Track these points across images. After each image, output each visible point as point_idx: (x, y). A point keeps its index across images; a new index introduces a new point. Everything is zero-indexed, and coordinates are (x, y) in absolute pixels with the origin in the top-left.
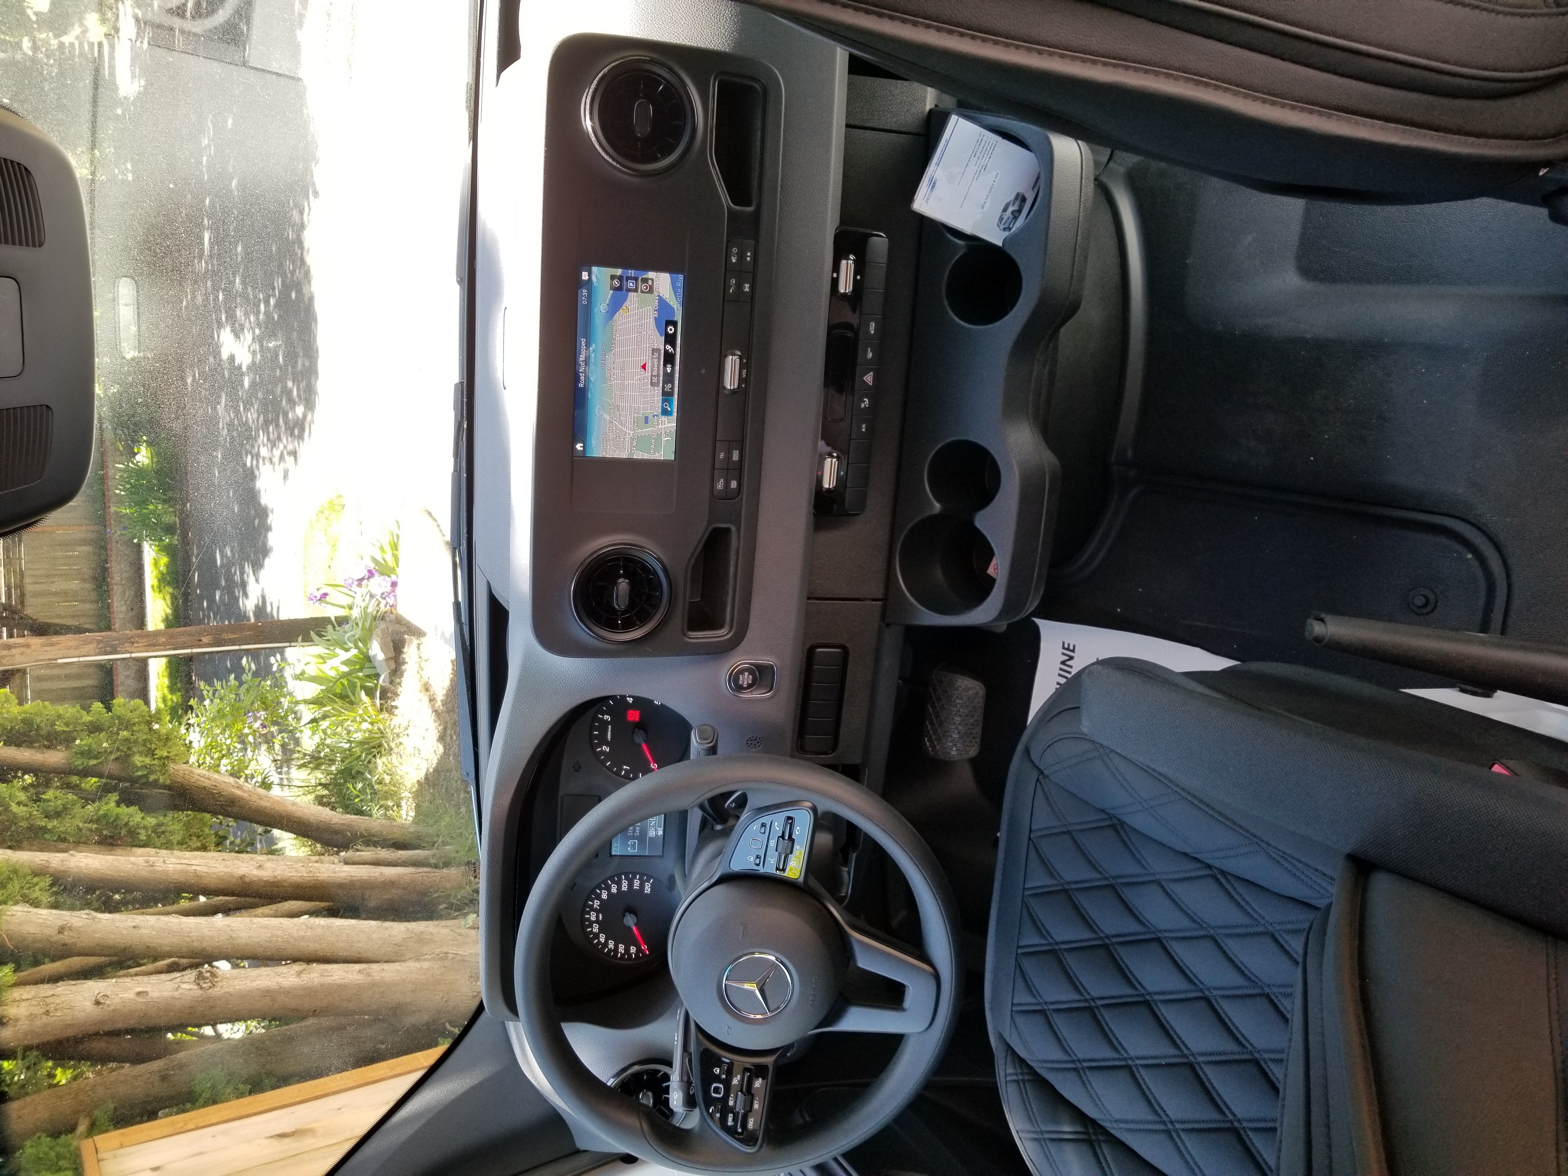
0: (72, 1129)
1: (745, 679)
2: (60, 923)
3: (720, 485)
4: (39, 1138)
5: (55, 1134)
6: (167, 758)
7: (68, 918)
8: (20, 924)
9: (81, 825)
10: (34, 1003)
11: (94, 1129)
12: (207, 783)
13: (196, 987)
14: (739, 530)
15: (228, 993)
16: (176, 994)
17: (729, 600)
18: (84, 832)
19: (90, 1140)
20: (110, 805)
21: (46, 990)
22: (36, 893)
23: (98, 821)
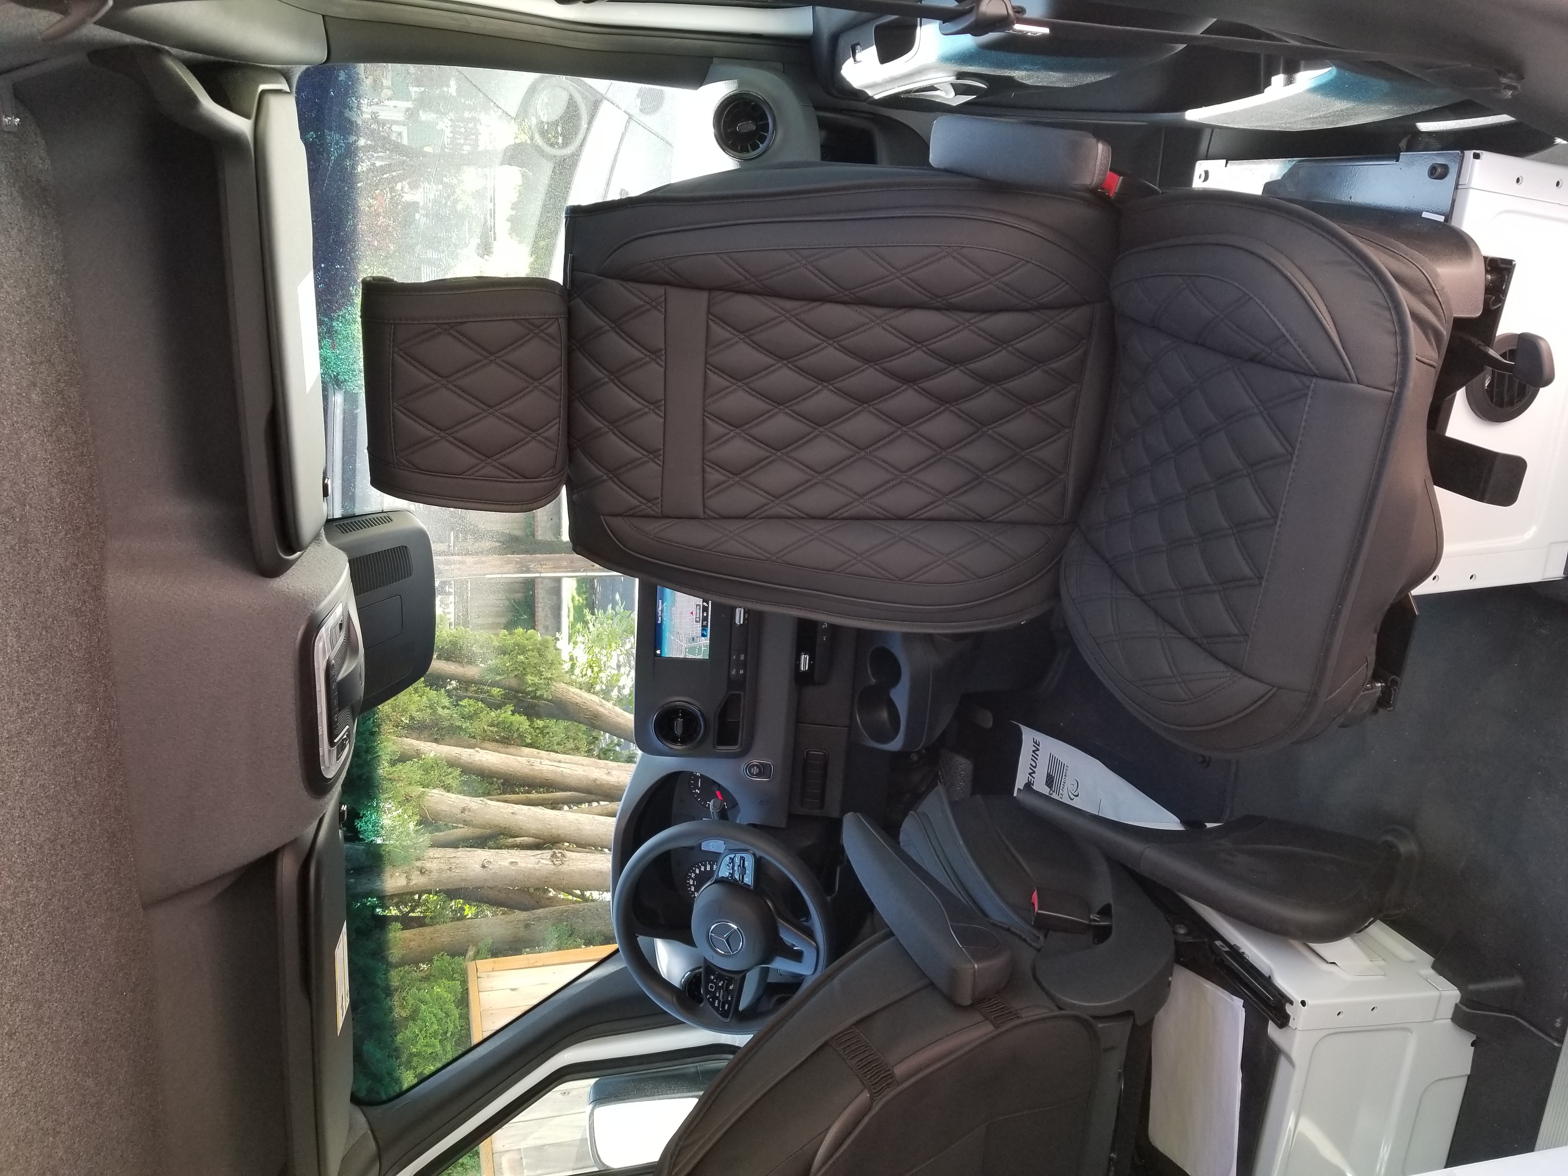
0: (463, 953)
1: (755, 770)
2: (463, 805)
3: (734, 672)
4: (442, 955)
5: (453, 955)
6: (550, 679)
7: (468, 802)
8: (437, 803)
9: (486, 727)
10: (442, 861)
11: (477, 956)
12: (579, 700)
13: (550, 863)
14: (745, 694)
15: (573, 870)
16: (537, 867)
17: (740, 731)
18: (488, 733)
19: (474, 962)
20: (506, 714)
21: (449, 852)
22: (449, 781)
23: (498, 725)
